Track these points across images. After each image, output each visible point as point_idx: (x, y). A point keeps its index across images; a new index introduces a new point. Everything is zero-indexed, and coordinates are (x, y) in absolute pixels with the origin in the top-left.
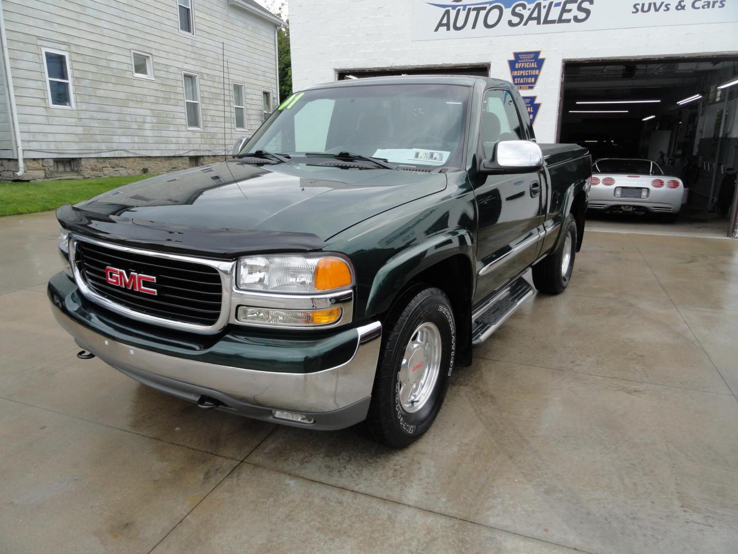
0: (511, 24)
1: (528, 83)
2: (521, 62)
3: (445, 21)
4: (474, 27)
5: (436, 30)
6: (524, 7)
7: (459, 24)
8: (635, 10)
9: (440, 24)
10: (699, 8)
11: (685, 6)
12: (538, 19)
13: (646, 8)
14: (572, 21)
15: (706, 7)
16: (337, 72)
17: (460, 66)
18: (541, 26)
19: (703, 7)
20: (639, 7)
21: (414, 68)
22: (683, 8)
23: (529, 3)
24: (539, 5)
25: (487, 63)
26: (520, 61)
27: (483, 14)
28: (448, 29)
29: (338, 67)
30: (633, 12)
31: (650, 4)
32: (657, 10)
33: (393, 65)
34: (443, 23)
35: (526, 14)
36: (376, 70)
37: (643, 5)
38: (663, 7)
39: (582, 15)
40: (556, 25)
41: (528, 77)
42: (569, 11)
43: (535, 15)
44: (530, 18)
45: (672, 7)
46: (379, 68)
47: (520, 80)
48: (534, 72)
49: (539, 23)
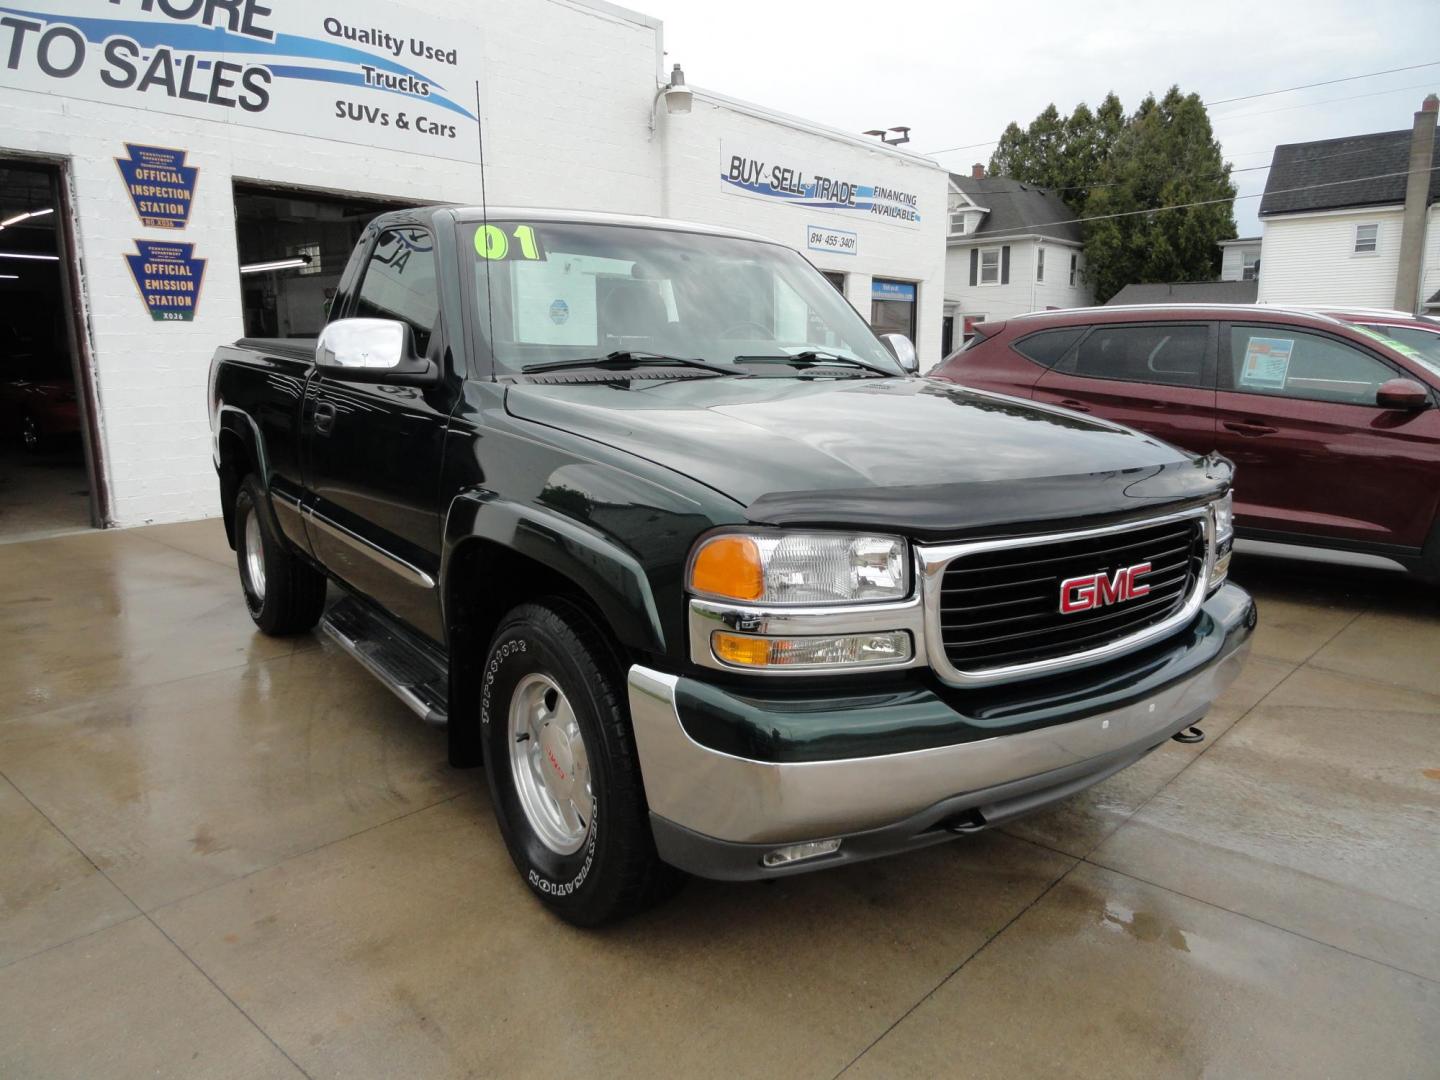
0: (108, 78)
1: (170, 215)
2: (146, 168)
4: (13, 64)
8: (340, 113)
10: (425, 131)
11: (407, 123)
12: (168, 82)
13: (356, 113)
14: (238, 104)
15: (434, 131)
18: (178, 100)
19: (430, 130)
20: (345, 108)
22: (406, 125)
26: (143, 165)
30: (338, 115)
31: (360, 107)
32: (372, 120)
37: (350, 106)
38: (379, 119)
39: (254, 99)
42: (229, 84)
43: (160, 73)
44: (151, 78)
45: (393, 118)
47: (152, 206)
48: (180, 194)
49: (171, 92)
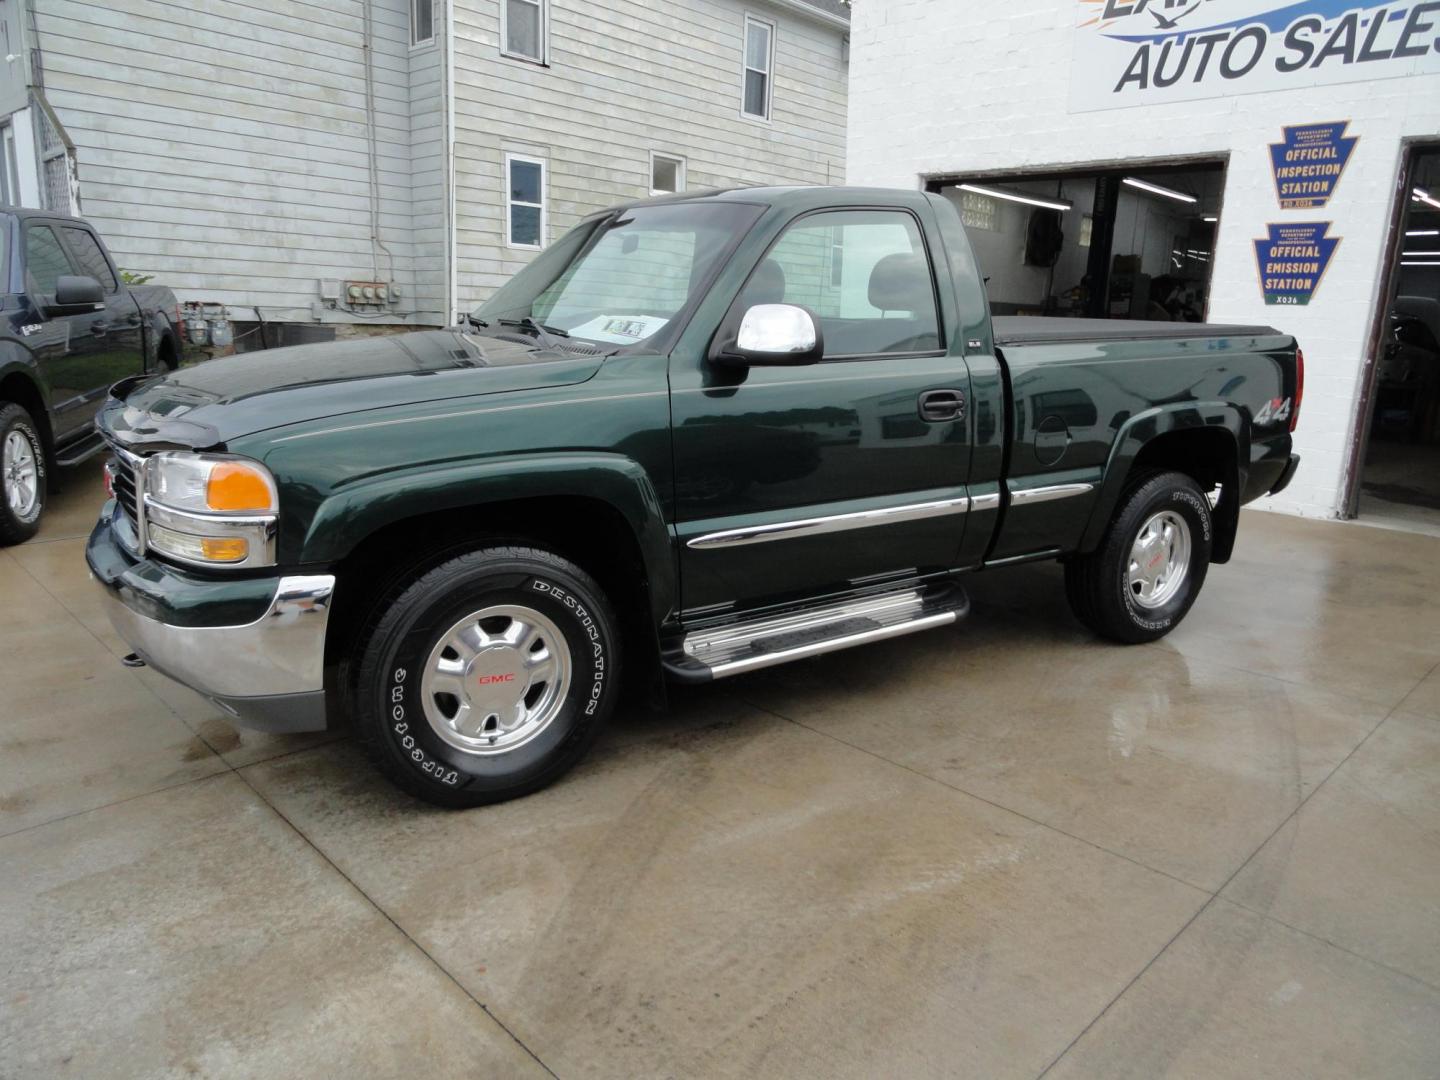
0: (1282, 65)
2: (1299, 148)
3: (1137, 70)
4: (1198, 77)
5: (1119, 88)
6: (1316, 26)
7: (1166, 75)
9: (1128, 77)
12: (1347, 48)
14: (1432, 49)
16: (924, 180)
17: (1165, 161)
18: (1353, 66)
21: (1068, 167)
23: (1327, 18)
24: (1351, 21)
25: (1222, 153)
26: (1296, 146)
27: (1220, 47)
28: (1144, 85)
29: (925, 171)
33: (1027, 164)
34: (1133, 73)
35: (1319, 41)
36: (995, 174)
40: (1391, 61)
41: (1310, 179)
43: (1341, 42)
44: (1329, 50)
46: (999, 170)
47: (1294, 187)
48: (1329, 169)
49: (1348, 60)
